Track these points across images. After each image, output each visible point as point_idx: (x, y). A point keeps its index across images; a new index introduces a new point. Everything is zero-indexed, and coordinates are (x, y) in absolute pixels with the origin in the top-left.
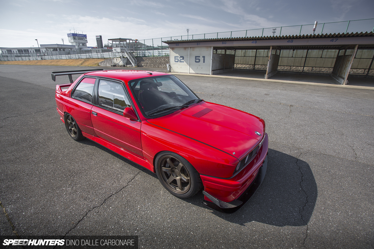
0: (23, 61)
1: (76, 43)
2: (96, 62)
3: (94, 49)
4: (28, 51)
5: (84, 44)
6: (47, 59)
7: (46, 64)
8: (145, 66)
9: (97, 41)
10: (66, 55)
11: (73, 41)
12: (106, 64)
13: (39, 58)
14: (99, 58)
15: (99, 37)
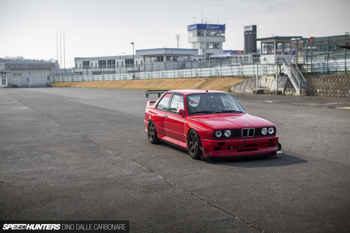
0: (104, 82)
1: (202, 43)
2: (226, 85)
3: (234, 55)
4: (114, 63)
5: (217, 45)
6: (143, 77)
7: (138, 86)
8: (322, 95)
9: (246, 37)
10: (174, 69)
11: (196, 39)
12: (245, 89)
13: (130, 77)
14: (233, 76)
15: (251, 29)
